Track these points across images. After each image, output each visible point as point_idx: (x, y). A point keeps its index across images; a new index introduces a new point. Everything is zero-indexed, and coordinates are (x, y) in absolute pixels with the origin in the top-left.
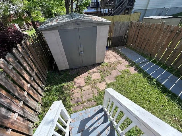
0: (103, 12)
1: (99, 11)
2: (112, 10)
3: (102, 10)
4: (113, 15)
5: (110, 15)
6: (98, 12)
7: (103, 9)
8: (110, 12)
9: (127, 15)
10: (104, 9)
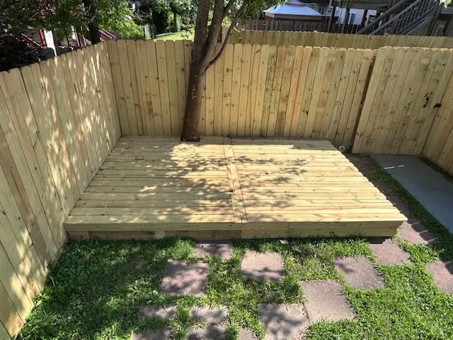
0: (342, 21)
1: (330, 15)
2: (378, 14)
3: (341, 13)
4: (380, 33)
5: (368, 32)
6: (324, 19)
7: (344, 10)
8: (369, 22)
9: (443, 37)
10: (348, 10)
